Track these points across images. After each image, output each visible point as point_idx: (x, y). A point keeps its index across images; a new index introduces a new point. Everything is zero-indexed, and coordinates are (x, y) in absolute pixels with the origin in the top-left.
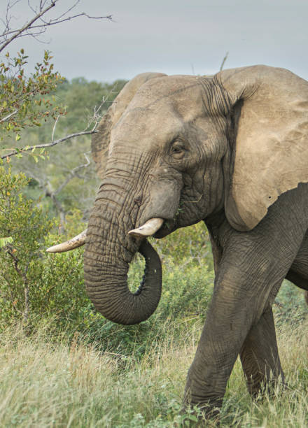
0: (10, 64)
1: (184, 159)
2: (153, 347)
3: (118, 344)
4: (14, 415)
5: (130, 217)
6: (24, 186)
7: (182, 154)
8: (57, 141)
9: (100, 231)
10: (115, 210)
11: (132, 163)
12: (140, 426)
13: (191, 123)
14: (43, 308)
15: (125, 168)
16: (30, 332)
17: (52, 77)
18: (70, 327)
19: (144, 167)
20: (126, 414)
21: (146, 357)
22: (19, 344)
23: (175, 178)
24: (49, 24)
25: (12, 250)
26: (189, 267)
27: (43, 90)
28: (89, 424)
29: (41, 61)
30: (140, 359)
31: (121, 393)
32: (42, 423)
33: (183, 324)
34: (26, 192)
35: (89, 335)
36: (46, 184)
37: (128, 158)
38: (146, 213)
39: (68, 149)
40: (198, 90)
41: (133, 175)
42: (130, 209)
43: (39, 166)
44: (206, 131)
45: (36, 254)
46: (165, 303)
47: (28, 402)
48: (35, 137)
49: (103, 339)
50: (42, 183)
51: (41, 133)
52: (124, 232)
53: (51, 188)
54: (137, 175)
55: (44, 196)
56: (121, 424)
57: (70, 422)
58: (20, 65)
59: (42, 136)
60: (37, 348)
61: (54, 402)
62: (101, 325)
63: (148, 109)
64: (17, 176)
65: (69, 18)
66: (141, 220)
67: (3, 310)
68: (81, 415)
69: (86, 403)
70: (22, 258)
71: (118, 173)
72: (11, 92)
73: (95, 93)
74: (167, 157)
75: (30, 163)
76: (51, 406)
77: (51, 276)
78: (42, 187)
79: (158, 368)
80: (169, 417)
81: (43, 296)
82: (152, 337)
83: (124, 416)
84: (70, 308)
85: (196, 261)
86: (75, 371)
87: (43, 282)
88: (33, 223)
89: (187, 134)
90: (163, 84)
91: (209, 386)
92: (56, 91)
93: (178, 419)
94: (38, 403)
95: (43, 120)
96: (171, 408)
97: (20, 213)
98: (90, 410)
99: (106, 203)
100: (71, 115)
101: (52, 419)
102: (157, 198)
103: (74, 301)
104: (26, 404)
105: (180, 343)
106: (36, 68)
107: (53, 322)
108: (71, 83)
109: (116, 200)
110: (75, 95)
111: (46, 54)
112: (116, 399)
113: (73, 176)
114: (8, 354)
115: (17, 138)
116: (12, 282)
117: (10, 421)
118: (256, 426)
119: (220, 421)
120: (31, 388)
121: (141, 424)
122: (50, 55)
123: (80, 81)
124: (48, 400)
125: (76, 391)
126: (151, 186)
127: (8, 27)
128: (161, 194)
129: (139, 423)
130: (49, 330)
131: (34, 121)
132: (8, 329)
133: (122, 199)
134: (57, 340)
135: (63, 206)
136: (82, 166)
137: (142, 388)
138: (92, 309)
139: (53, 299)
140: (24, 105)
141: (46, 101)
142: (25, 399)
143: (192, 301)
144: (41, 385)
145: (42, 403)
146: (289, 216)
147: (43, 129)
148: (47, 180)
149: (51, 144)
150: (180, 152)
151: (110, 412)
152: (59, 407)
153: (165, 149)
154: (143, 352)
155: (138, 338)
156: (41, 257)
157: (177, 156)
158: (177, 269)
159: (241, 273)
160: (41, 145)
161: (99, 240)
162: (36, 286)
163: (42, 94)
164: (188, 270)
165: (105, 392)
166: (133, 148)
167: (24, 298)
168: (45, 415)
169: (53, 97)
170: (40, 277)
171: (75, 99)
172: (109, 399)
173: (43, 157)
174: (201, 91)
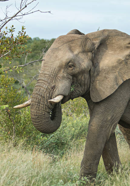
0: (7, 32)
1: (73, 70)
2: (67, 152)
3: (52, 150)
4: (9, 180)
5: (50, 94)
6: (13, 83)
7: (72, 68)
8: (27, 64)
9: (37, 100)
10: (43, 91)
11: (51, 71)
12: (62, 185)
13: (77, 55)
14: (21, 135)
15: (48, 73)
16: (15, 145)
17: (25, 37)
18: (32, 143)
19: (56, 73)
20: (56, 180)
21: (64, 156)
22: (11, 150)
23: (69, 78)
24: (24, 15)
25: (8, 111)
26: (82, 118)
27: (21, 42)
28: (40, 184)
29: (21, 30)
30: (62, 157)
31: (53, 171)
32: (20, 184)
33: (80, 142)
34: (14, 86)
35: (40, 146)
36: (22, 83)
37: (50, 69)
38: (56, 92)
39: (32, 68)
40: (80, 41)
41: (51, 76)
42: (50, 91)
43: (19, 75)
44: (83, 59)
45: (18, 112)
46: (72, 133)
47: (15, 175)
48: (18, 62)
49: (46, 148)
50: (21, 82)
51: (20, 61)
52: (47, 100)
53: (24, 84)
54: (53, 76)
55: (21, 88)
56: (53, 184)
57: (32, 184)
58: (12, 32)
59: (21, 62)
60: (18, 152)
61: (25, 175)
62: (45, 142)
63: (58, 49)
64: (10, 79)
65: (33, 12)
66: (54, 96)
67: (4, 136)
68: (37, 180)
69: (39, 175)
70: (12, 114)
71: (45, 75)
72: (8, 43)
73: (43, 44)
74: (66, 69)
75: (15, 74)
76: (24, 177)
77: (25, 122)
78: (20, 84)
79: (69, 161)
80: (74, 181)
81: (21, 130)
82: (67, 147)
83: (55, 181)
84: (32, 135)
85: (85, 115)
86: (34, 162)
87: (21, 124)
88: (17, 99)
89: (74, 60)
90: (65, 38)
91: (90, 169)
92: (27, 43)
93: (78, 182)
94: (19, 175)
95: (21, 55)
96: (75, 178)
97: (11, 95)
98: (41, 179)
99: (40, 88)
100: (33, 53)
101: (25, 182)
102: (61, 86)
103: (34, 132)
104: (14, 176)
105: (79, 150)
106: (18, 33)
107: (25, 141)
108: (33, 40)
109: (44, 87)
110: (35, 45)
111: (23, 27)
112: (52, 174)
113: (34, 79)
114: (6, 154)
115: (10, 63)
116: (8, 124)
117: (7, 183)
118: (110, 185)
119: (96, 183)
120: (16, 169)
121: (62, 184)
122: (24, 28)
123: (37, 39)
124: (23, 174)
125: (35, 170)
126: (59, 81)
127: (6, 16)
128: (63, 85)
129: (61, 184)
130: (23, 144)
131: (18, 56)
132: (6, 144)
133: (47, 86)
134: (27, 149)
135: (29, 92)
136: (37, 75)
137: (63, 169)
138: (42, 135)
139: (25, 131)
140: (13, 49)
141: (23, 47)
142: (13, 174)
143: (84, 132)
144: (20, 168)
145: (20, 175)
146: (120, 95)
147: (21, 59)
148: (23, 81)
149: (25, 65)
150: (72, 67)
151: (49, 179)
152: (27, 177)
153: (65, 66)
154: (63, 154)
155: (61, 148)
156: (20, 113)
157: (70, 69)
158: (77, 118)
159: (100, 121)
160: (20, 66)
161: (36, 104)
162: (18, 126)
163: (21, 44)
164: (82, 119)
165: (47, 171)
166: (51, 65)
167: (13, 131)
168: (22, 180)
169: (26, 46)
170: (20, 122)
171: (35, 46)
172: (48, 174)
173: (21, 71)
174: (81, 42)
